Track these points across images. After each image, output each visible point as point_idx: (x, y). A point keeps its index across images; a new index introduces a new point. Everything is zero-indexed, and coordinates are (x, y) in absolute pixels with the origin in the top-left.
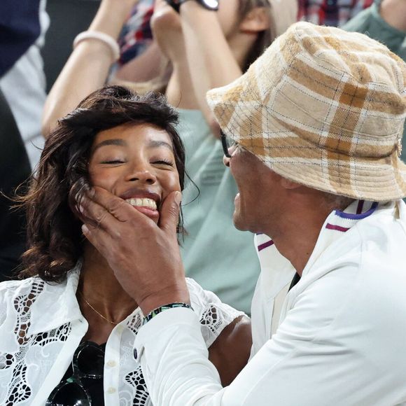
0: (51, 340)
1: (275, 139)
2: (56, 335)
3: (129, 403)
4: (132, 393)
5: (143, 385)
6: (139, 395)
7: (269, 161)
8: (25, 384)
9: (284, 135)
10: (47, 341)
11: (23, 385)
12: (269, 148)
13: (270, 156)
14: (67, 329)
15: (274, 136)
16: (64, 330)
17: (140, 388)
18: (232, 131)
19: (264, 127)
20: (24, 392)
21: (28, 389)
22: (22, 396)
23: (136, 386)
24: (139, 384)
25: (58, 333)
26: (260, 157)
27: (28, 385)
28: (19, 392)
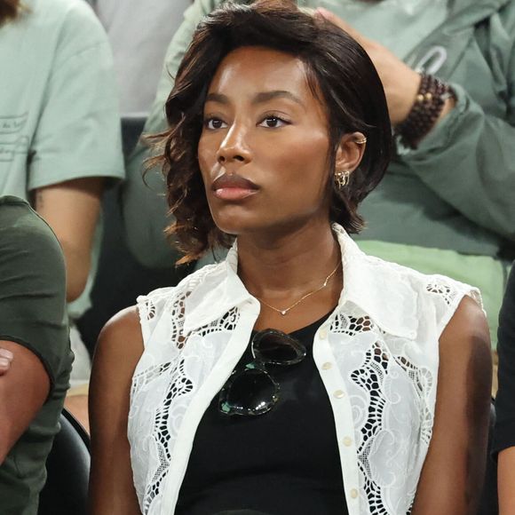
0: (212, 330)
2: (219, 324)
3: (364, 412)
4: (365, 398)
5: (377, 390)
6: (374, 402)
8: (184, 377)
10: (208, 331)
11: (181, 379)
14: (235, 316)
16: (230, 318)
17: (373, 393)
20: (184, 385)
21: (189, 382)
22: (183, 390)
23: (369, 392)
24: (372, 389)
25: (222, 322)
27: (188, 378)
28: (177, 386)
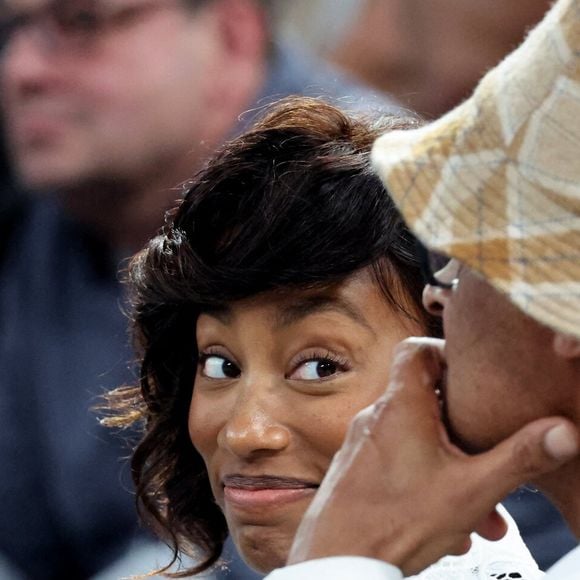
1: (540, 240)
7: (520, 292)
9: (560, 229)
12: (524, 261)
13: (527, 279)
15: (537, 231)
18: (434, 229)
19: (510, 212)
26: (500, 284)
